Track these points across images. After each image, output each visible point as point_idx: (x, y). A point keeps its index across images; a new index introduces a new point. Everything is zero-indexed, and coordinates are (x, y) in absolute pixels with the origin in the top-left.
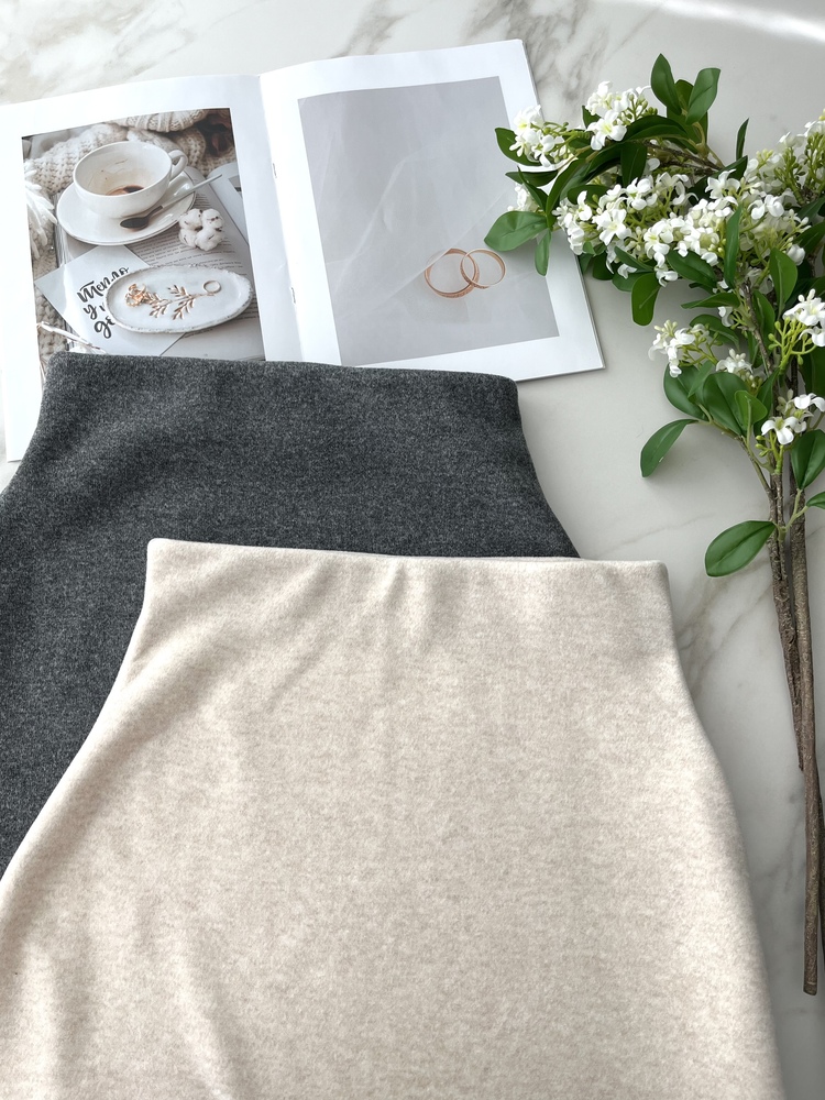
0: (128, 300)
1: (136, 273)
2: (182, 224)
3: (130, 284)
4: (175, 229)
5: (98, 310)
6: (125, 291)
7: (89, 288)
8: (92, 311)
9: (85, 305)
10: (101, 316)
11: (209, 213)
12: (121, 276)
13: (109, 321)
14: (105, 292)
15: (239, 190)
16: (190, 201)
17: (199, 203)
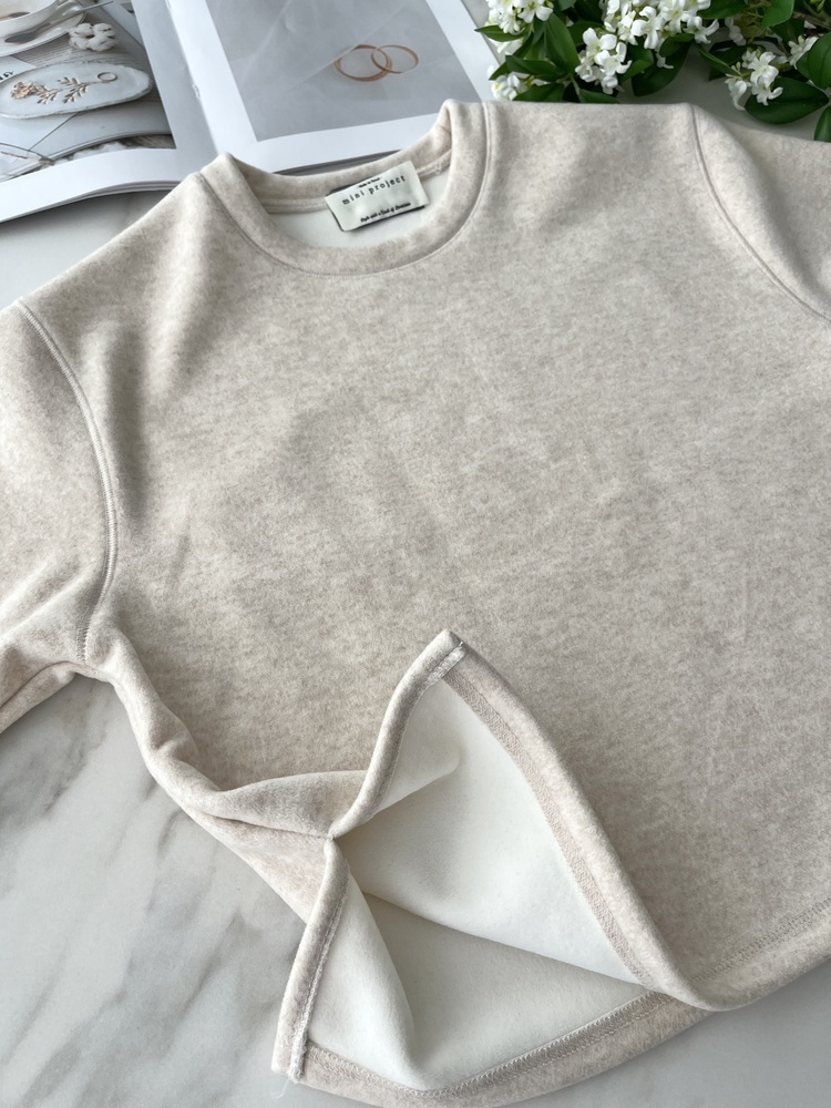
0: (13, 95)
1: (23, 74)
2: (72, 33)
3: (16, 82)
4: (67, 36)
11: (100, 26)
12: (5, 78)
15: (132, 12)
16: (80, 18)
17: (89, 19)
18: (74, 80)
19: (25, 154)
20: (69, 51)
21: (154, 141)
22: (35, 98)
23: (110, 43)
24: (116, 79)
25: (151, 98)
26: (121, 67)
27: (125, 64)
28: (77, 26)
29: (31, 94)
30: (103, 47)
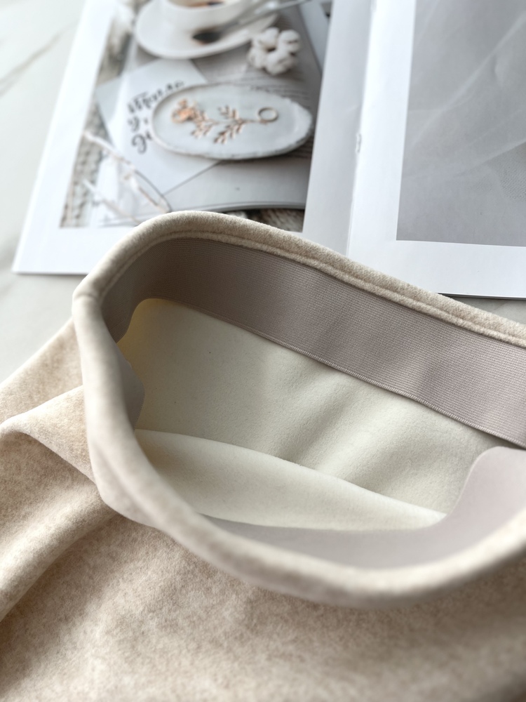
0: (174, 115)
1: (192, 89)
2: (256, 43)
3: (180, 99)
4: (248, 46)
5: (142, 124)
6: (174, 105)
7: (140, 100)
8: (135, 123)
9: (131, 116)
10: (143, 129)
11: (289, 35)
12: (176, 90)
13: (149, 136)
14: (154, 105)
15: (328, 15)
16: (270, 20)
17: (281, 23)
18: (234, 113)
19: (156, 197)
20: (243, 68)
21: (283, 218)
22: (191, 126)
23: (289, 62)
24: (275, 119)
25: (300, 154)
26: (287, 102)
27: (294, 98)
28: (263, 31)
29: (190, 119)
30: (279, 69)
